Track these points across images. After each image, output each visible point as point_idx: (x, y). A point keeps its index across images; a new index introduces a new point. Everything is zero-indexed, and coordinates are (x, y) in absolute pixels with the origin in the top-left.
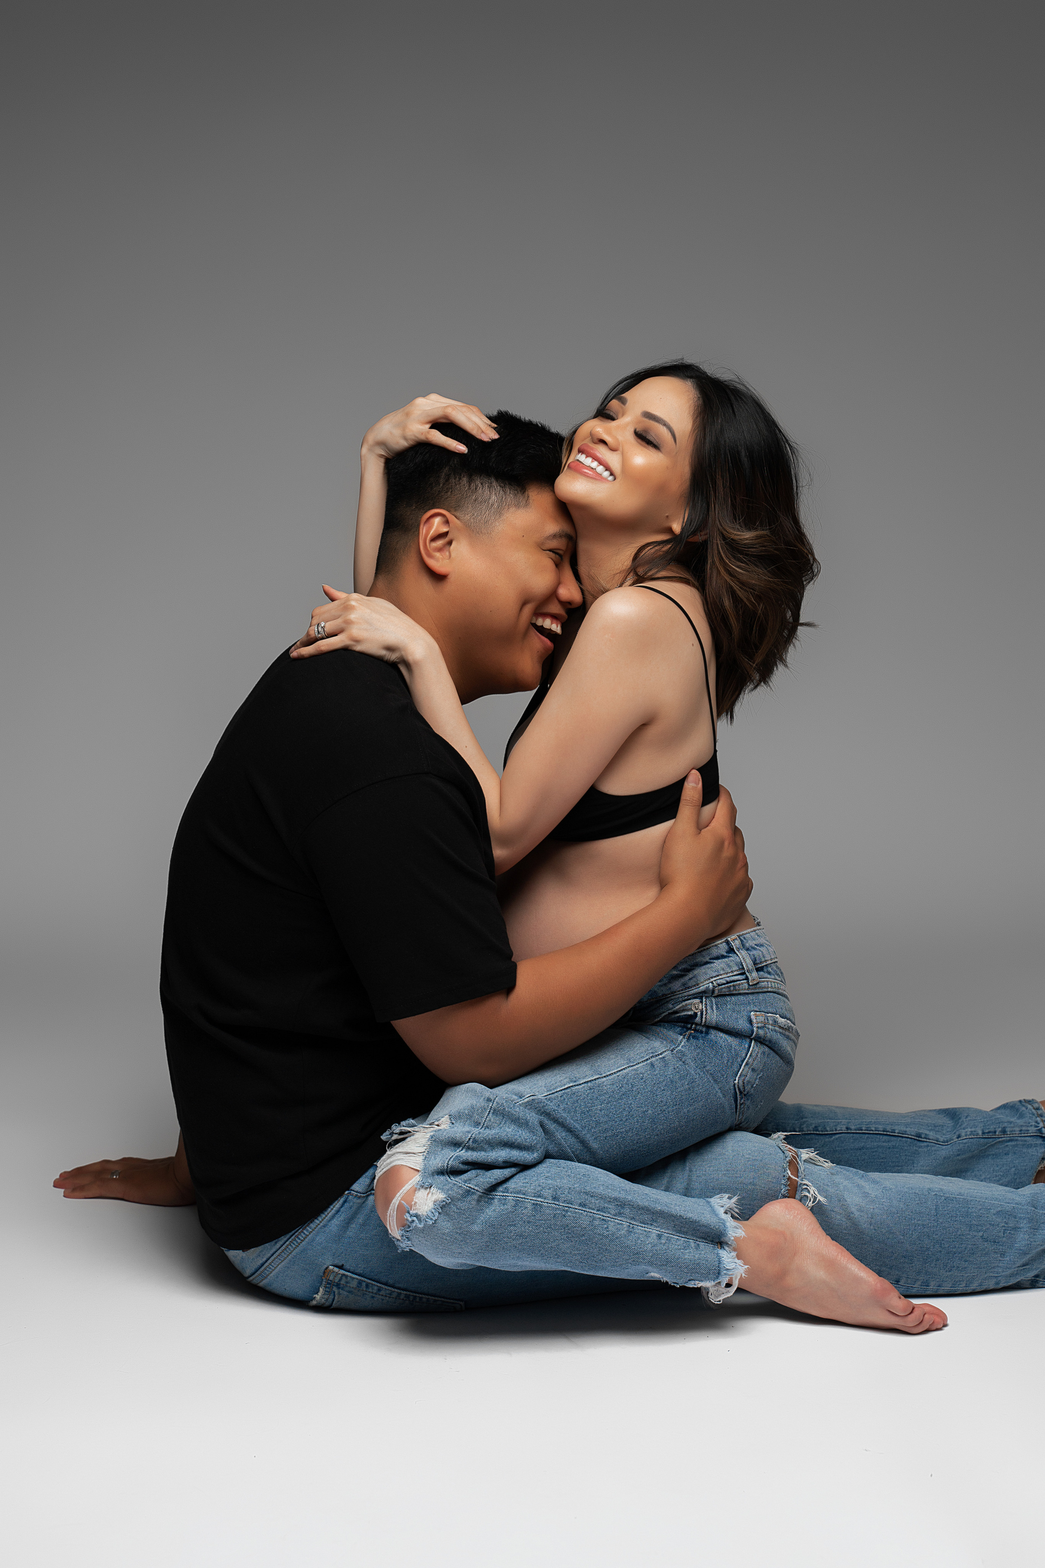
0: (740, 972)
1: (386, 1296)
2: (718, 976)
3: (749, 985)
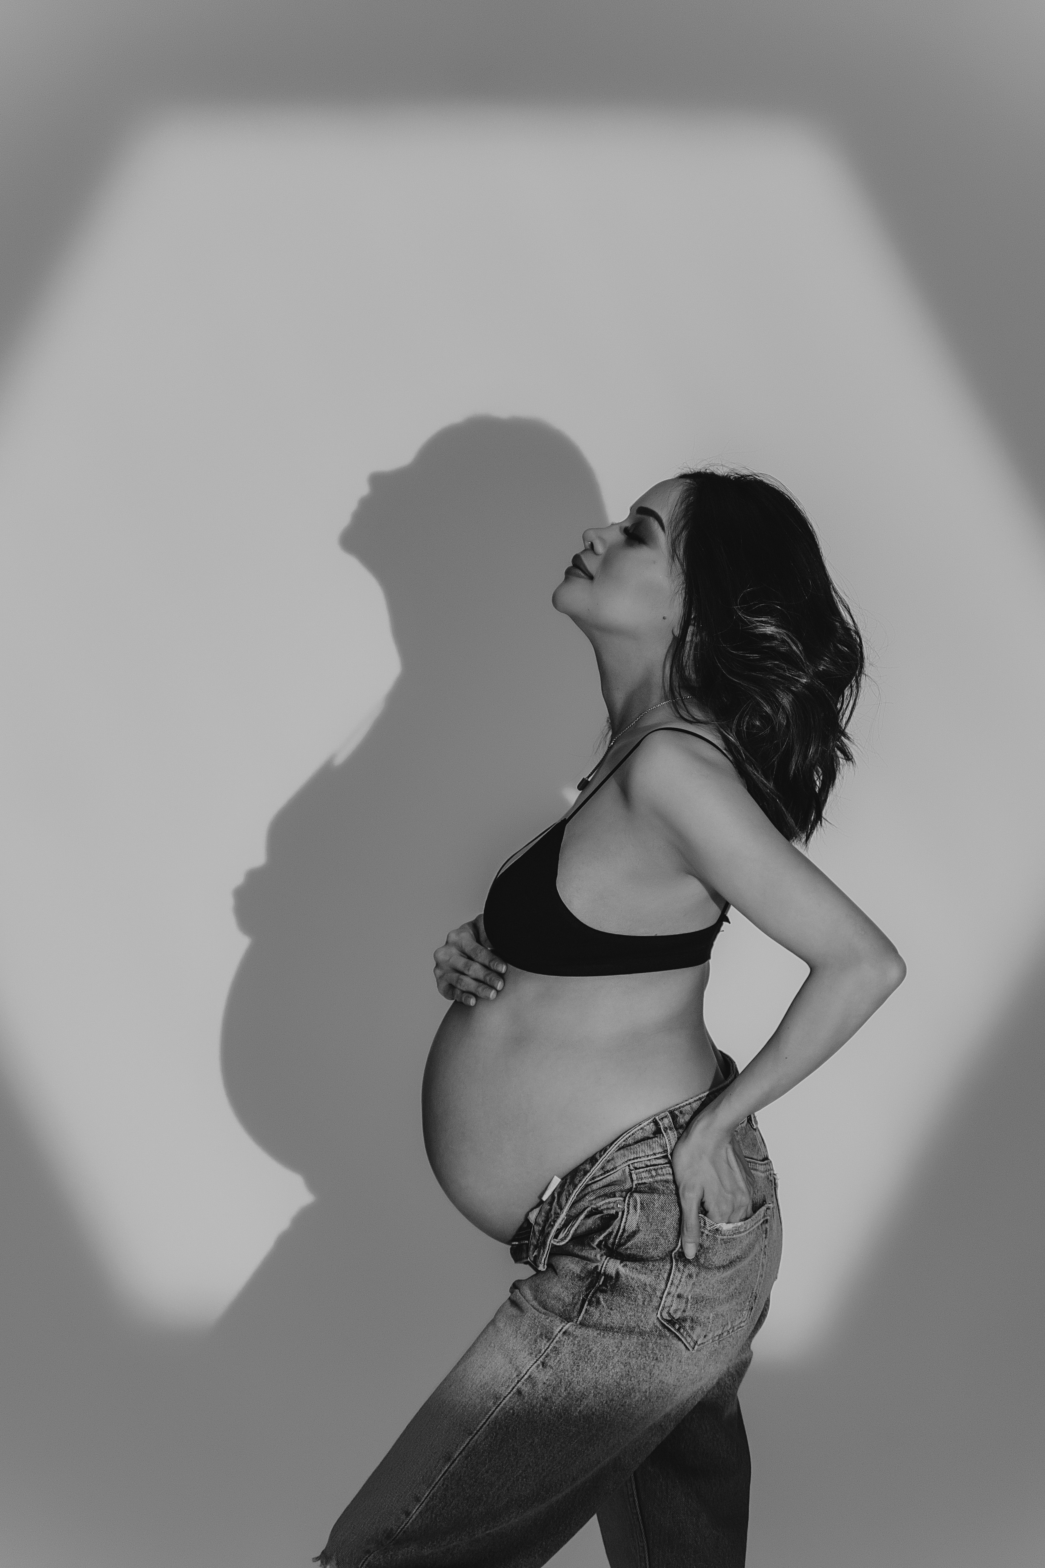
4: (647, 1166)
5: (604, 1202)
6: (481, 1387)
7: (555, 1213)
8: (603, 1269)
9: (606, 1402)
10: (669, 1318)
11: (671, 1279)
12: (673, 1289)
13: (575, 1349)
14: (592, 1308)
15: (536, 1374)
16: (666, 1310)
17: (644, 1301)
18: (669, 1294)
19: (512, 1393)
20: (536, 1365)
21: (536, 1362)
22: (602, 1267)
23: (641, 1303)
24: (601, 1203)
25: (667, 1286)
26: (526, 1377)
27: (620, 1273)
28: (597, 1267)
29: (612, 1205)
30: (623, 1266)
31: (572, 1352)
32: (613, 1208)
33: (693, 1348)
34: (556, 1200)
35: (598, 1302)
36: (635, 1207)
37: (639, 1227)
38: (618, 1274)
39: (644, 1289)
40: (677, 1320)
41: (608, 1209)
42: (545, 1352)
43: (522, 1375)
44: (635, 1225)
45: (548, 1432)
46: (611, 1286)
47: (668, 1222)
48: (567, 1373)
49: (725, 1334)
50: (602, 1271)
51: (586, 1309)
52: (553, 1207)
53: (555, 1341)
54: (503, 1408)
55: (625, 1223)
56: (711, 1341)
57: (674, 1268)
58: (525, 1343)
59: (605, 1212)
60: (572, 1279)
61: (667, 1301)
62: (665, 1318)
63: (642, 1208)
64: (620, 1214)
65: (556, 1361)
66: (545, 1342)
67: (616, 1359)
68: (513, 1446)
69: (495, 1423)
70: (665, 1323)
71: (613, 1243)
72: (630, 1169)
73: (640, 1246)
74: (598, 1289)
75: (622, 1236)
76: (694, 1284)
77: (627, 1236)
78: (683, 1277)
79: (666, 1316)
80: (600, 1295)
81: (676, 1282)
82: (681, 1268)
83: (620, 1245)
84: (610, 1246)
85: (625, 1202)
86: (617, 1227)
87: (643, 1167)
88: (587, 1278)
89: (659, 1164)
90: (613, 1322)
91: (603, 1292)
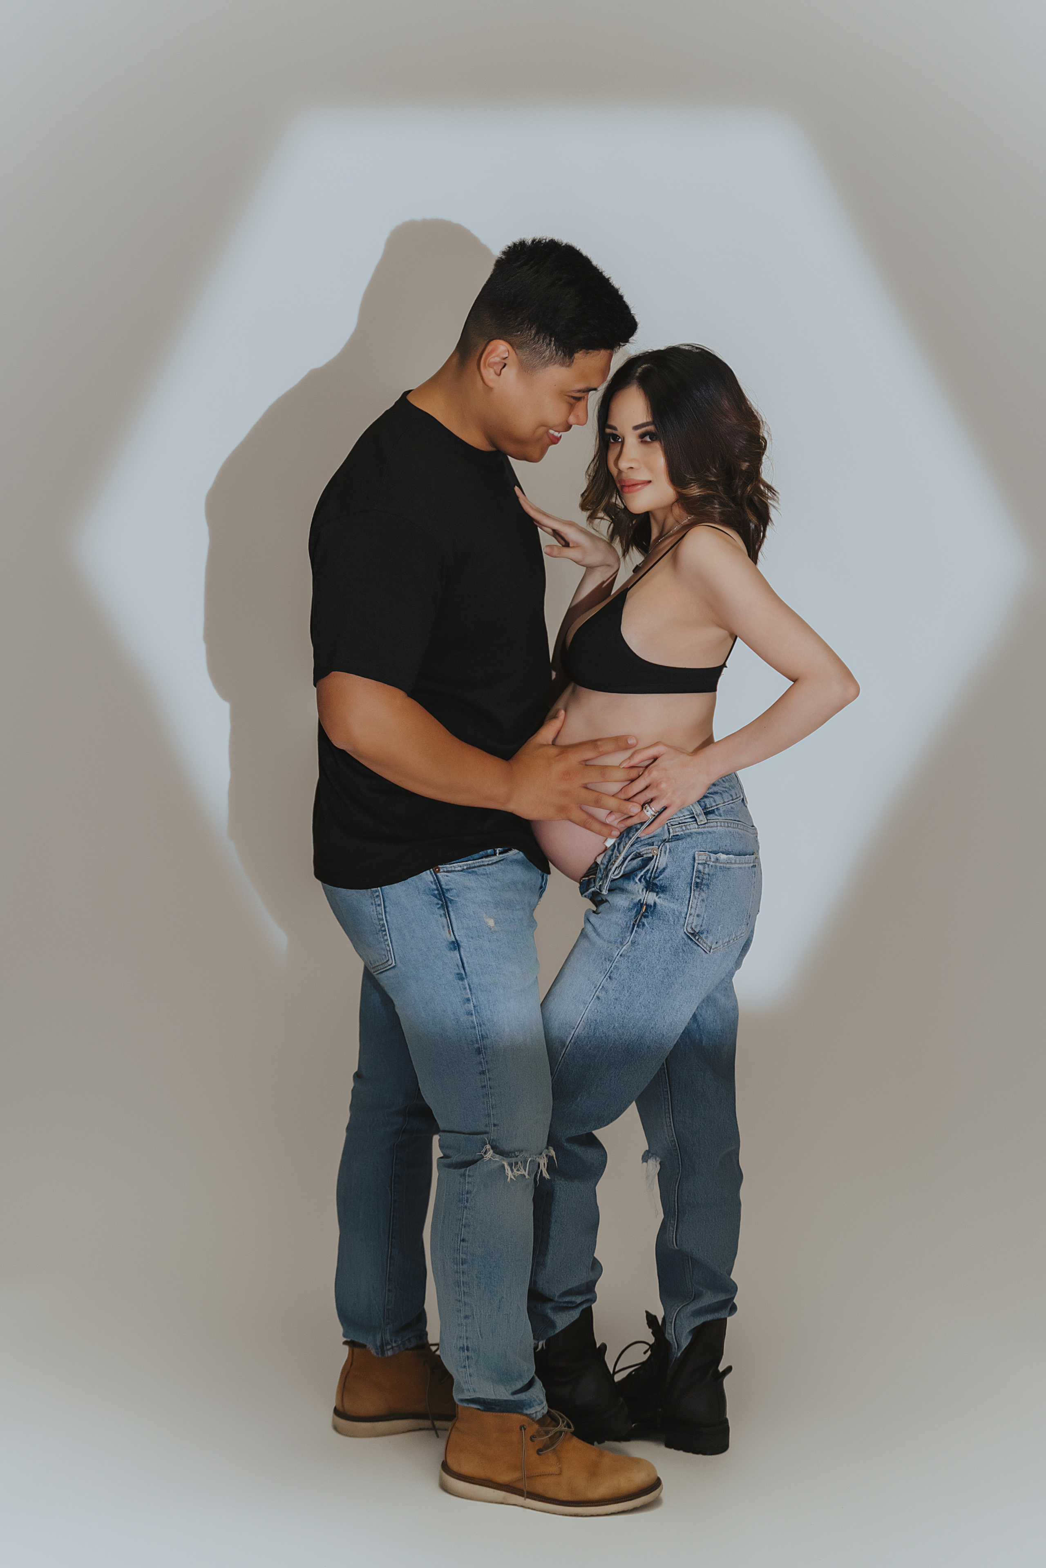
0: (691, 816)
1: (377, 912)
2: (672, 819)
3: (698, 825)
4: (680, 824)
5: (645, 848)
7: (615, 856)
8: (645, 901)
9: (656, 994)
10: (692, 932)
11: (690, 904)
12: (693, 911)
13: (629, 965)
14: (640, 929)
15: (607, 985)
16: (690, 926)
17: (674, 921)
18: (690, 914)
19: (594, 999)
20: (605, 979)
22: (644, 899)
23: (672, 923)
24: (643, 850)
25: (688, 909)
26: (600, 987)
27: (657, 902)
28: (640, 900)
29: (650, 851)
30: (659, 898)
31: (628, 967)
32: (651, 853)
33: (710, 952)
34: (616, 848)
35: (644, 925)
36: (665, 852)
37: (667, 865)
38: (655, 903)
39: (674, 914)
40: (697, 933)
41: (647, 853)
42: (610, 969)
43: (598, 987)
44: (665, 864)
45: (622, 1019)
46: (651, 912)
47: (686, 860)
48: (626, 981)
49: (731, 942)
50: (645, 902)
51: (636, 930)
52: (614, 852)
53: (615, 961)
54: (590, 1010)
55: (658, 863)
56: (722, 946)
57: (692, 897)
58: (595, 965)
59: (645, 856)
60: (624, 912)
61: (689, 919)
62: (689, 932)
63: (670, 852)
64: (655, 857)
65: (618, 974)
66: (608, 963)
67: (658, 967)
68: (603, 1031)
70: (690, 936)
71: (650, 877)
72: (668, 826)
73: (669, 879)
74: (642, 915)
75: (656, 872)
76: (706, 906)
77: (660, 872)
78: (699, 902)
79: (690, 930)
80: (644, 920)
81: (694, 906)
82: (697, 896)
83: (655, 878)
84: (648, 879)
85: (659, 848)
86: (653, 866)
87: (677, 825)
88: (634, 909)
89: (688, 822)
90: (654, 938)
91: (646, 917)
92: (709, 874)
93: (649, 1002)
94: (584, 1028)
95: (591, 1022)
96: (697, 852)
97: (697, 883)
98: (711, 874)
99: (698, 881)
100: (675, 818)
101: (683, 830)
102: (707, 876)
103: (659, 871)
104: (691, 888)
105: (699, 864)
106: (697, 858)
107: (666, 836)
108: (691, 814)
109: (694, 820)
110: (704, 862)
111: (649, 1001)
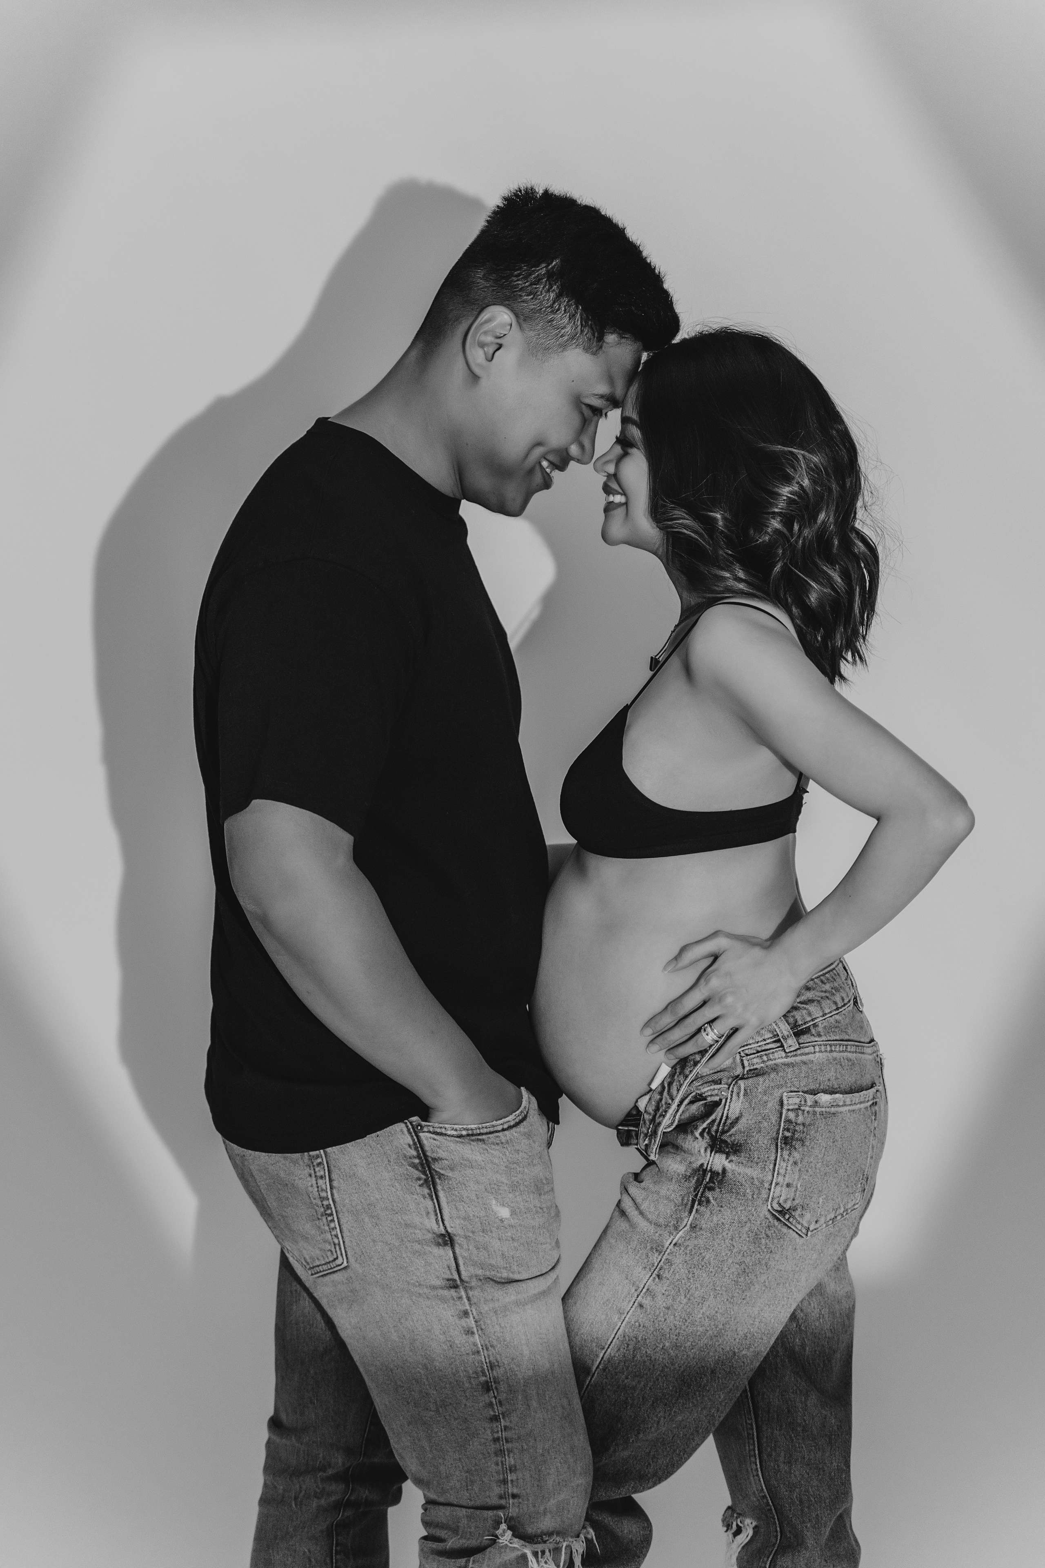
3: (785, 1052)
4: (758, 1052)
5: (709, 1088)
6: (604, 1304)
7: (666, 1103)
8: (709, 1166)
9: (727, 1300)
10: (779, 1209)
11: (776, 1169)
12: (780, 1179)
13: (687, 1259)
14: (702, 1208)
15: (654, 1287)
16: (776, 1201)
17: (753, 1194)
18: (777, 1184)
19: (634, 1307)
20: (651, 1278)
21: (651, 1276)
22: (708, 1164)
23: (750, 1197)
24: (705, 1090)
25: (773, 1176)
26: (644, 1290)
27: (727, 1168)
28: (702, 1165)
29: (716, 1092)
30: (729, 1162)
31: (686, 1262)
32: (717, 1095)
33: (807, 1235)
34: (666, 1090)
35: (708, 1201)
36: (738, 1094)
37: (741, 1113)
38: (724, 1170)
39: (752, 1183)
40: (787, 1210)
41: (711, 1095)
42: (658, 1265)
43: (640, 1289)
44: (738, 1112)
45: (676, 1335)
46: (718, 1182)
47: (770, 1105)
48: (683, 1281)
49: (839, 1218)
50: (709, 1168)
51: (697, 1209)
52: (664, 1097)
53: (666, 1253)
54: (628, 1323)
55: (728, 1110)
56: (824, 1225)
57: (778, 1159)
58: (637, 1257)
59: (709, 1099)
60: (679, 1181)
61: (776, 1191)
62: (776, 1209)
63: (746, 1094)
64: (723, 1101)
65: (671, 1272)
66: (657, 1255)
67: (730, 1261)
68: (646, 1352)
69: (624, 1336)
70: (777, 1214)
71: (717, 1131)
72: (741, 1056)
73: (744, 1133)
74: (705, 1187)
75: (725, 1123)
76: (800, 1170)
77: (731, 1124)
78: (789, 1165)
79: (776, 1207)
80: (709, 1194)
81: (782, 1171)
82: (786, 1157)
83: (724, 1132)
84: (714, 1134)
85: (729, 1088)
86: (720, 1114)
87: (754, 1054)
88: (693, 1177)
89: (770, 1049)
90: (724, 1219)
91: (711, 1189)
92: (804, 1125)
93: (717, 1312)
94: (619, 1349)
95: (629, 1340)
96: (785, 1094)
97: (786, 1138)
98: (807, 1124)
99: (788, 1134)
100: (750, 1044)
101: (764, 1062)
102: (801, 1127)
103: (729, 1121)
104: (777, 1145)
105: (788, 1110)
106: (785, 1102)
107: (739, 1071)
108: (774, 1036)
109: (779, 1045)
110: (797, 1107)
111: (716, 1309)
